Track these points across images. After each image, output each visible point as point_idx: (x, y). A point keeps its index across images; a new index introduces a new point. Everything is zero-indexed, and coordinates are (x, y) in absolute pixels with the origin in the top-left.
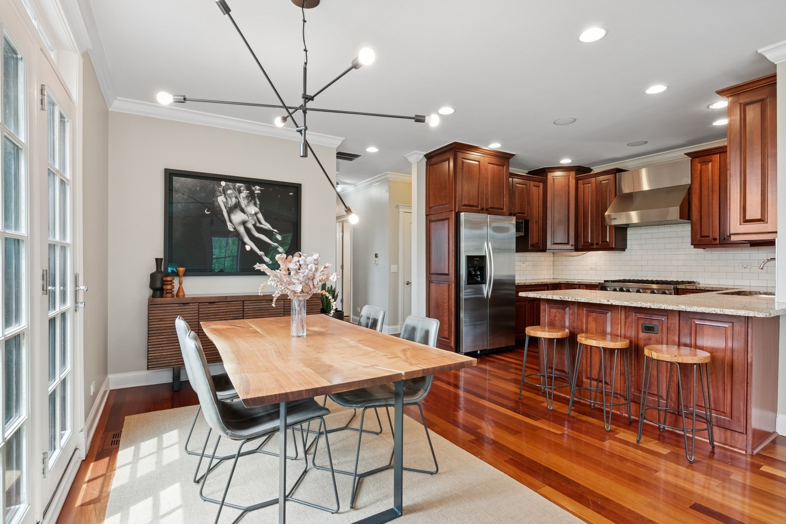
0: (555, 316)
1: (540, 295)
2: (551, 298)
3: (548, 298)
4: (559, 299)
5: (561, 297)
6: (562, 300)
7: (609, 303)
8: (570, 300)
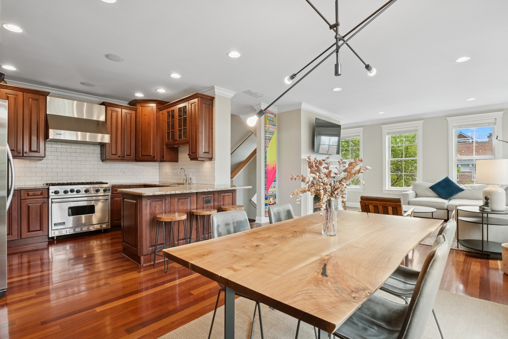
0: (156, 207)
1: (165, 192)
2: (174, 193)
3: (172, 193)
4: (180, 193)
5: (181, 191)
6: (182, 193)
7: (208, 191)
8: (187, 192)
